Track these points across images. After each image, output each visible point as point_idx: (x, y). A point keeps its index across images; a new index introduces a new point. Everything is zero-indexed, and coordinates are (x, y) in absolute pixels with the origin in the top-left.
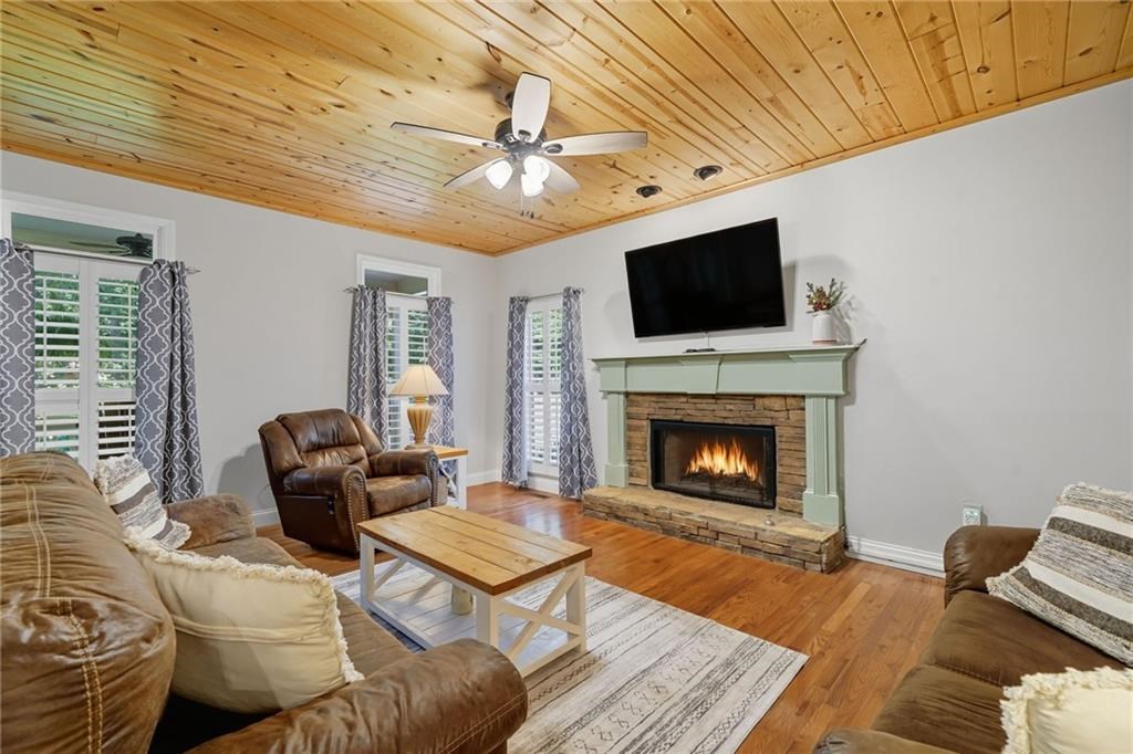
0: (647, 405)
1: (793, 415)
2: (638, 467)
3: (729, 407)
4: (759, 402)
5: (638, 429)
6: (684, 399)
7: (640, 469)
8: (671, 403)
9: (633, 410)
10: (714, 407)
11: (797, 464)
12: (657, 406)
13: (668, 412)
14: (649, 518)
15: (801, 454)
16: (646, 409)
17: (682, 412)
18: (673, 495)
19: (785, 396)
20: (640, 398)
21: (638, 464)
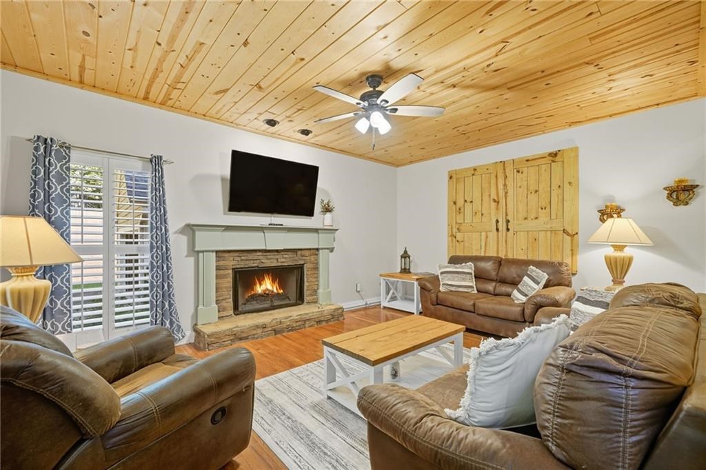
0: (232, 259)
1: (313, 258)
2: (224, 304)
3: (285, 256)
4: (299, 252)
5: (224, 276)
6: (260, 253)
7: (226, 305)
8: (251, 256)
9: (221, 263)
10: (277, 257)
11: (314, 280)
12: (239, 259)
13: (247, 262)
14: (266, 329)
15: (316, 275)
16: (231, 262)
17: (258, 261)
18: (250, 315)
19: (310, 249)
20: (226, 255)
21: (224, 302)
